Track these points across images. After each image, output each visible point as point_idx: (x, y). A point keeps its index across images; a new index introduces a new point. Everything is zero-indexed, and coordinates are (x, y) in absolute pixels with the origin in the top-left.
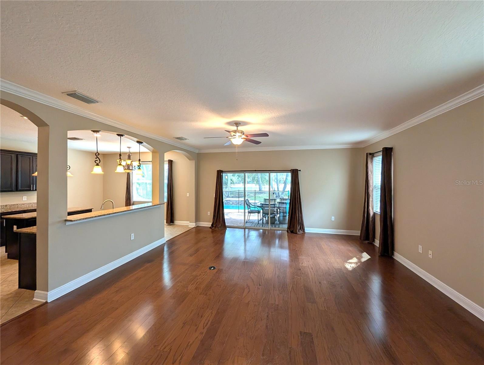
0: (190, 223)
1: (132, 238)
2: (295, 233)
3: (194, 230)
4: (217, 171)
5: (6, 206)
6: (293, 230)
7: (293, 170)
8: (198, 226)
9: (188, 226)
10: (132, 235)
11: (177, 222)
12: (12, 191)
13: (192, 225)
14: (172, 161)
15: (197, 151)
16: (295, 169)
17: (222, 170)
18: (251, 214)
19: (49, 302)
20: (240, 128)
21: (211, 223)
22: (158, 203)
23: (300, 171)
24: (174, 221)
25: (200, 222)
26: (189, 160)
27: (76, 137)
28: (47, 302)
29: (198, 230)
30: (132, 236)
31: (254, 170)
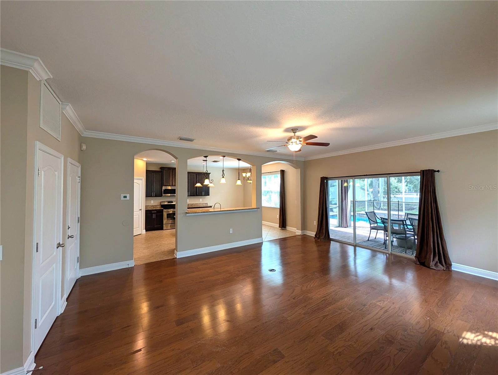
0: (297, 230)
1: (231, 232)
2: (428, 266)
3: (300, 237)
4: (321, 178)
5: (193, 204)
6: (425, 262)
7: (423, 171)
8: (305, 234)
9: (295, 232)
10: (230, 229)
11: (288, 228)
12: (194, 196)
13: (299, 232)
14: (284, 171)
15: (303, 159)
16: (426, 170)
17: (326, 177)
18: (378, 231)
19: (177, 258)
20: (298, 134)
21: (315, 233)
22: (256, 207)
23: (438, 171)
24: (286, 227)
25: (307, 231)
26: (296, 169)
27: (216, 160)
28: (176, 258)
29: (304, 238)
30: (231, 231)
31: (363, 175)
